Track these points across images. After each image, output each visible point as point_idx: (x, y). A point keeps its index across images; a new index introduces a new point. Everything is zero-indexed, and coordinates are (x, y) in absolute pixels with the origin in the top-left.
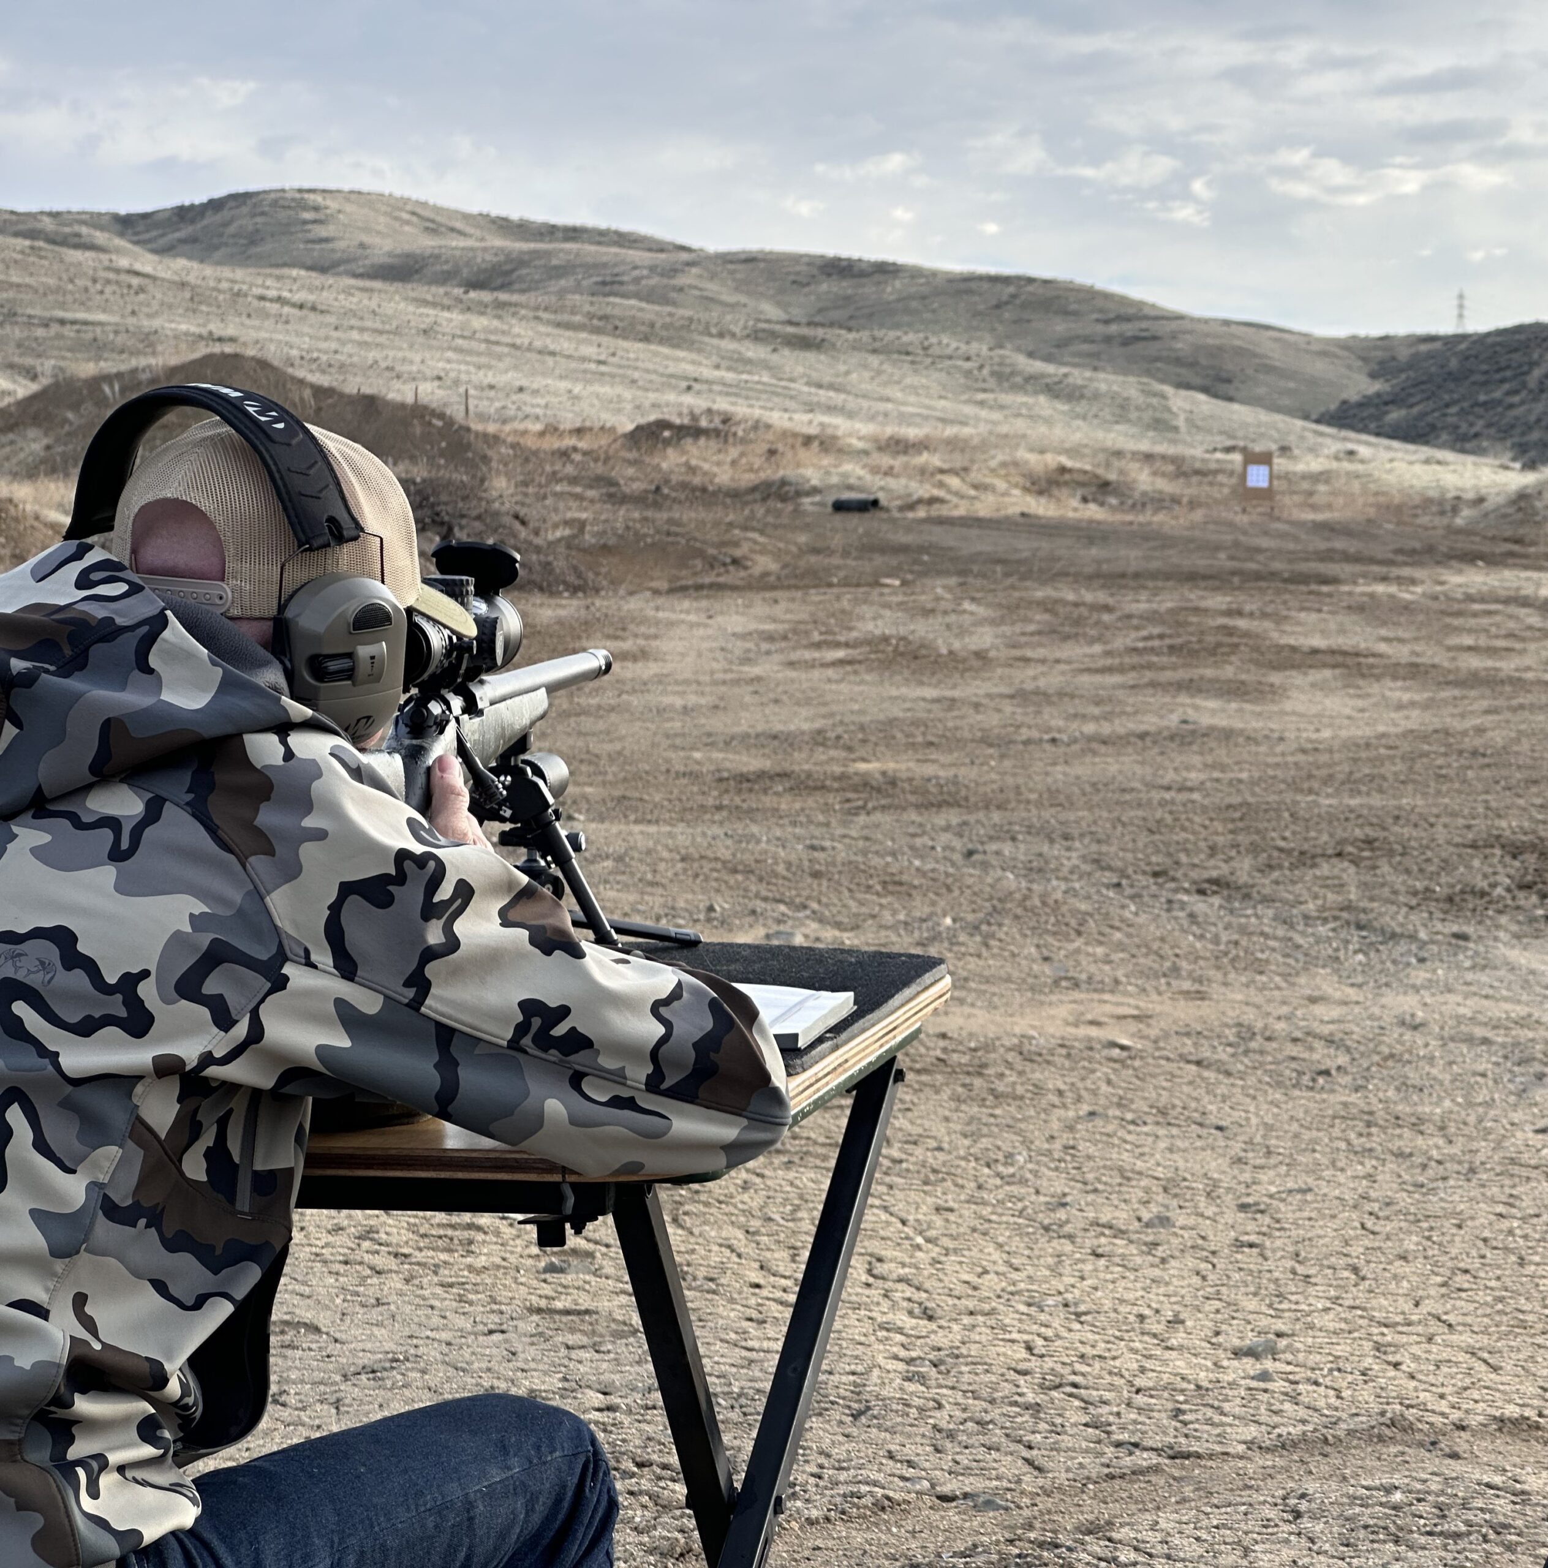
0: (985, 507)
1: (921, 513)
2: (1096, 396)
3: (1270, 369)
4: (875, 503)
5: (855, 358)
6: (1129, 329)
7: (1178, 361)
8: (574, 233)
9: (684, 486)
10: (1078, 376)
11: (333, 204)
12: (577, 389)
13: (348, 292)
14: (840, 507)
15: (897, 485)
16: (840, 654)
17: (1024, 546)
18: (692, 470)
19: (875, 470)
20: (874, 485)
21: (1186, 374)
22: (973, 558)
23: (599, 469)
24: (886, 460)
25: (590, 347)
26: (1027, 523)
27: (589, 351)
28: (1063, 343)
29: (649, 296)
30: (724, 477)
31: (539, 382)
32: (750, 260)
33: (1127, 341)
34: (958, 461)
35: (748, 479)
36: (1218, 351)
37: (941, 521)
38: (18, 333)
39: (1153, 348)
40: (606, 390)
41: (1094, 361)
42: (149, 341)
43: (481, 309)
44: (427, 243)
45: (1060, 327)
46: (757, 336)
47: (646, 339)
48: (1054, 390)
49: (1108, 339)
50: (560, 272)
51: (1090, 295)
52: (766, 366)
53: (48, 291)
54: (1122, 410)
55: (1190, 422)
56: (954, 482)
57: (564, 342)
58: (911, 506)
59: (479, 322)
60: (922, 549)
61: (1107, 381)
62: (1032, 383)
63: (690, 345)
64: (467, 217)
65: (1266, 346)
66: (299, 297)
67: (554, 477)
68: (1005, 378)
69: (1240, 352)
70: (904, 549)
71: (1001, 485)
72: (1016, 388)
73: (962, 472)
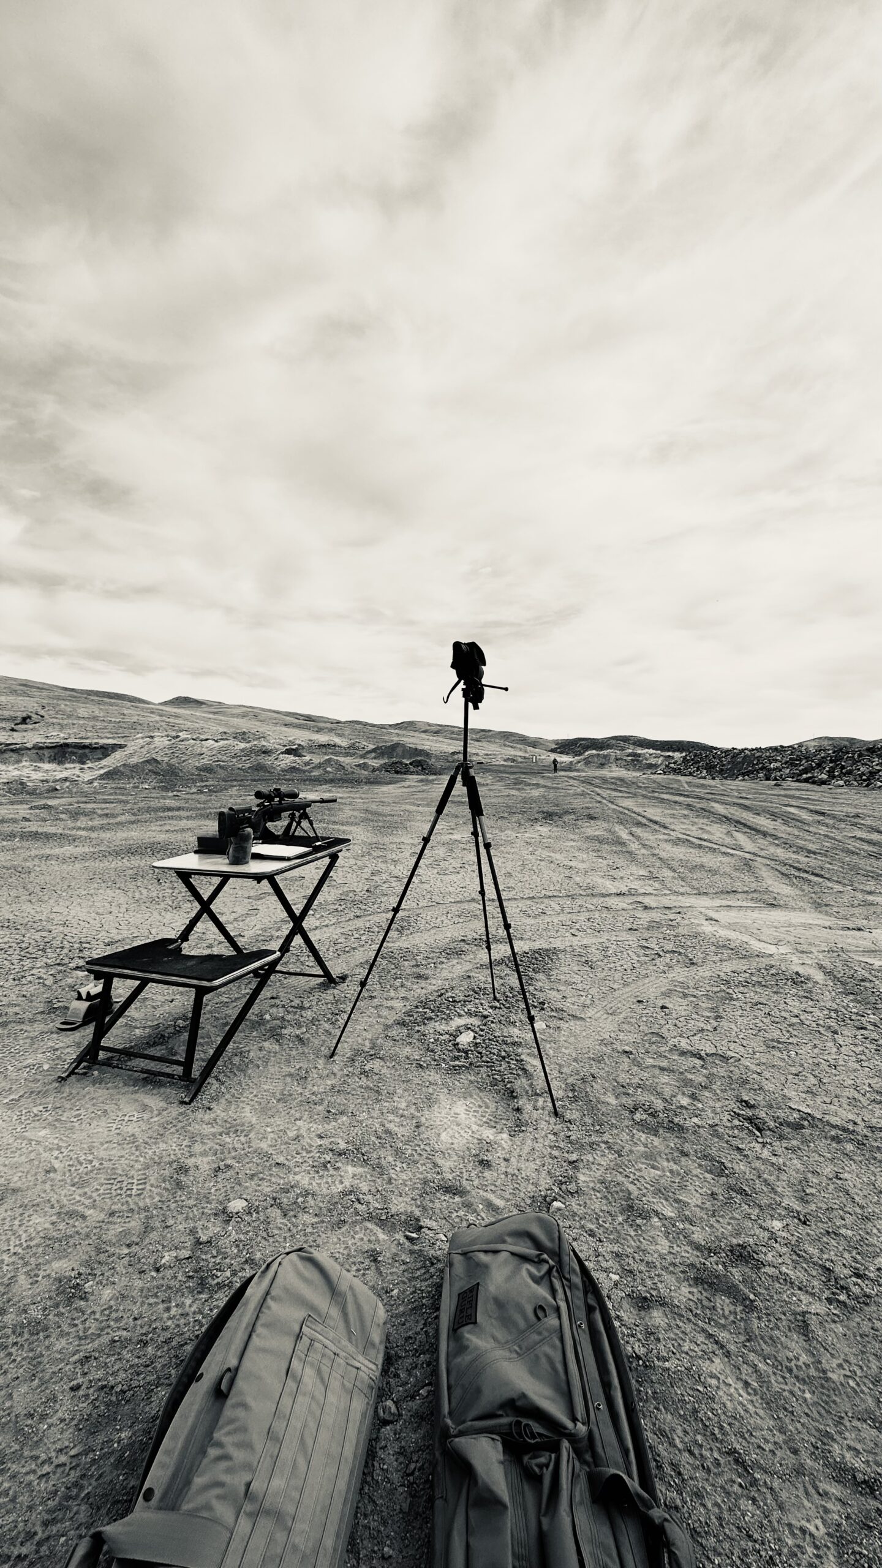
19: (484, 758)
20: (483, 760)
24: (486, 757)
34: (497, 757)
38: (372, 739)
48: (509, 747)
53: (378, 734)
72: (504, 747)
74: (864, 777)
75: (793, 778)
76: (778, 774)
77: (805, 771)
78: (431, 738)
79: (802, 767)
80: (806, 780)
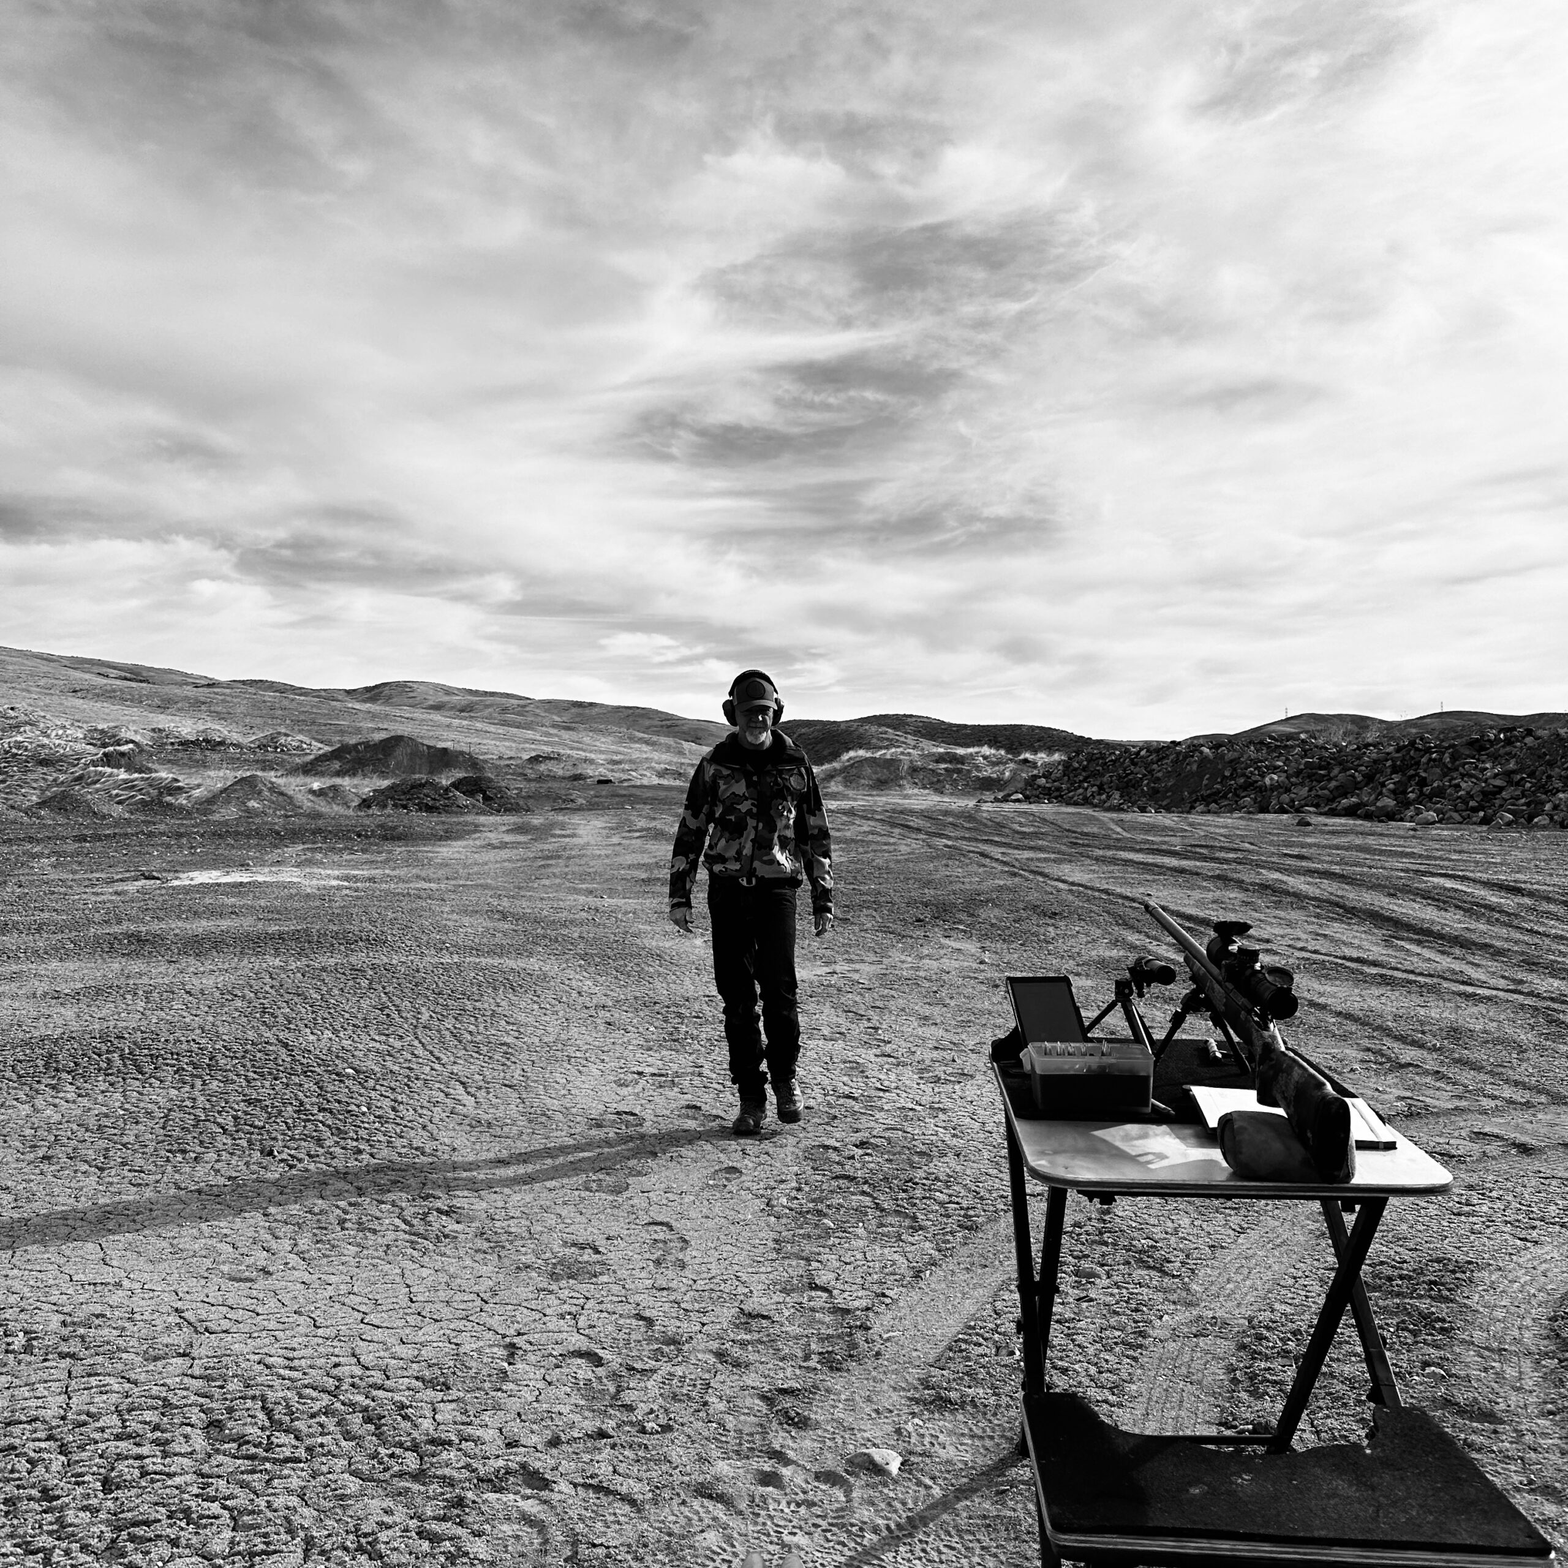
0: (645, 782)
1: (626, 784)
2: (661, 744)
3: (712, 735)
4: (610, 781)
5: (584, 734)
6: (668, 723)
7: (684, 733)
8: (493, 694)
9: (548, 776)
10: (655, 738)
11: (415, 686)
12: (498, 743)
13: (422, 713)
14: (600, 782)
15: (617, 775)
16: (638, 834)
17: (662, 794)
18: (550, 771)
19: (608, 770)
20: (610, 776)
21: (687, 737)
22: (647, 798)
23: (521, 771)
24: (610, 767)
25: (501, 730)
26: (660, 787)
27: (500, 731)
28: (648, 728)
29: (518, 714)
30: (560, 773)
31: (485, 742)
32: (549, 702)
33: (669, 727)
34: (634, 767)
35: (568, 774)
36: (696, 730)
37: (634, 786)
38: (316, 728)
39: (677, 729)
40: (507, 744)
41: (657, 733)
42: (359, 730)
43: (465, 718)
44: (446, 698)
45: (647, 723)
46: (553, 726)
47: (518, 727)
48: (647, 743)
49: (662, 726)
50: (487, 706)
51: (657, 712)
52: (556, 735)
53: (325, 715)
54: (668, 748)
55: (690, 752)
56: (634, 773)
57: (492, 728)
58: (621, 782)
59: (465, 723)
60: (630, 796)
61: (663, 740)
62: (641, 741)
63: (532, 729)
64: (458, 689)
65: (711, 727)
66: (407, 715)
67: (507, 773)
68: (632, 739)
69: (702, 730)
70: (625, 796)
71: (649, 774)
72: (636, 742)
73: (635, 770)
74: (1472, 804)
75: (1317, 806)
76: (1285, 798)
77: (1343, 791)
78: (456, 722)
79: (1333, 784)
80: (1351, 812)
